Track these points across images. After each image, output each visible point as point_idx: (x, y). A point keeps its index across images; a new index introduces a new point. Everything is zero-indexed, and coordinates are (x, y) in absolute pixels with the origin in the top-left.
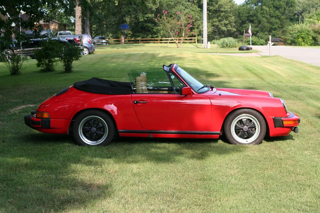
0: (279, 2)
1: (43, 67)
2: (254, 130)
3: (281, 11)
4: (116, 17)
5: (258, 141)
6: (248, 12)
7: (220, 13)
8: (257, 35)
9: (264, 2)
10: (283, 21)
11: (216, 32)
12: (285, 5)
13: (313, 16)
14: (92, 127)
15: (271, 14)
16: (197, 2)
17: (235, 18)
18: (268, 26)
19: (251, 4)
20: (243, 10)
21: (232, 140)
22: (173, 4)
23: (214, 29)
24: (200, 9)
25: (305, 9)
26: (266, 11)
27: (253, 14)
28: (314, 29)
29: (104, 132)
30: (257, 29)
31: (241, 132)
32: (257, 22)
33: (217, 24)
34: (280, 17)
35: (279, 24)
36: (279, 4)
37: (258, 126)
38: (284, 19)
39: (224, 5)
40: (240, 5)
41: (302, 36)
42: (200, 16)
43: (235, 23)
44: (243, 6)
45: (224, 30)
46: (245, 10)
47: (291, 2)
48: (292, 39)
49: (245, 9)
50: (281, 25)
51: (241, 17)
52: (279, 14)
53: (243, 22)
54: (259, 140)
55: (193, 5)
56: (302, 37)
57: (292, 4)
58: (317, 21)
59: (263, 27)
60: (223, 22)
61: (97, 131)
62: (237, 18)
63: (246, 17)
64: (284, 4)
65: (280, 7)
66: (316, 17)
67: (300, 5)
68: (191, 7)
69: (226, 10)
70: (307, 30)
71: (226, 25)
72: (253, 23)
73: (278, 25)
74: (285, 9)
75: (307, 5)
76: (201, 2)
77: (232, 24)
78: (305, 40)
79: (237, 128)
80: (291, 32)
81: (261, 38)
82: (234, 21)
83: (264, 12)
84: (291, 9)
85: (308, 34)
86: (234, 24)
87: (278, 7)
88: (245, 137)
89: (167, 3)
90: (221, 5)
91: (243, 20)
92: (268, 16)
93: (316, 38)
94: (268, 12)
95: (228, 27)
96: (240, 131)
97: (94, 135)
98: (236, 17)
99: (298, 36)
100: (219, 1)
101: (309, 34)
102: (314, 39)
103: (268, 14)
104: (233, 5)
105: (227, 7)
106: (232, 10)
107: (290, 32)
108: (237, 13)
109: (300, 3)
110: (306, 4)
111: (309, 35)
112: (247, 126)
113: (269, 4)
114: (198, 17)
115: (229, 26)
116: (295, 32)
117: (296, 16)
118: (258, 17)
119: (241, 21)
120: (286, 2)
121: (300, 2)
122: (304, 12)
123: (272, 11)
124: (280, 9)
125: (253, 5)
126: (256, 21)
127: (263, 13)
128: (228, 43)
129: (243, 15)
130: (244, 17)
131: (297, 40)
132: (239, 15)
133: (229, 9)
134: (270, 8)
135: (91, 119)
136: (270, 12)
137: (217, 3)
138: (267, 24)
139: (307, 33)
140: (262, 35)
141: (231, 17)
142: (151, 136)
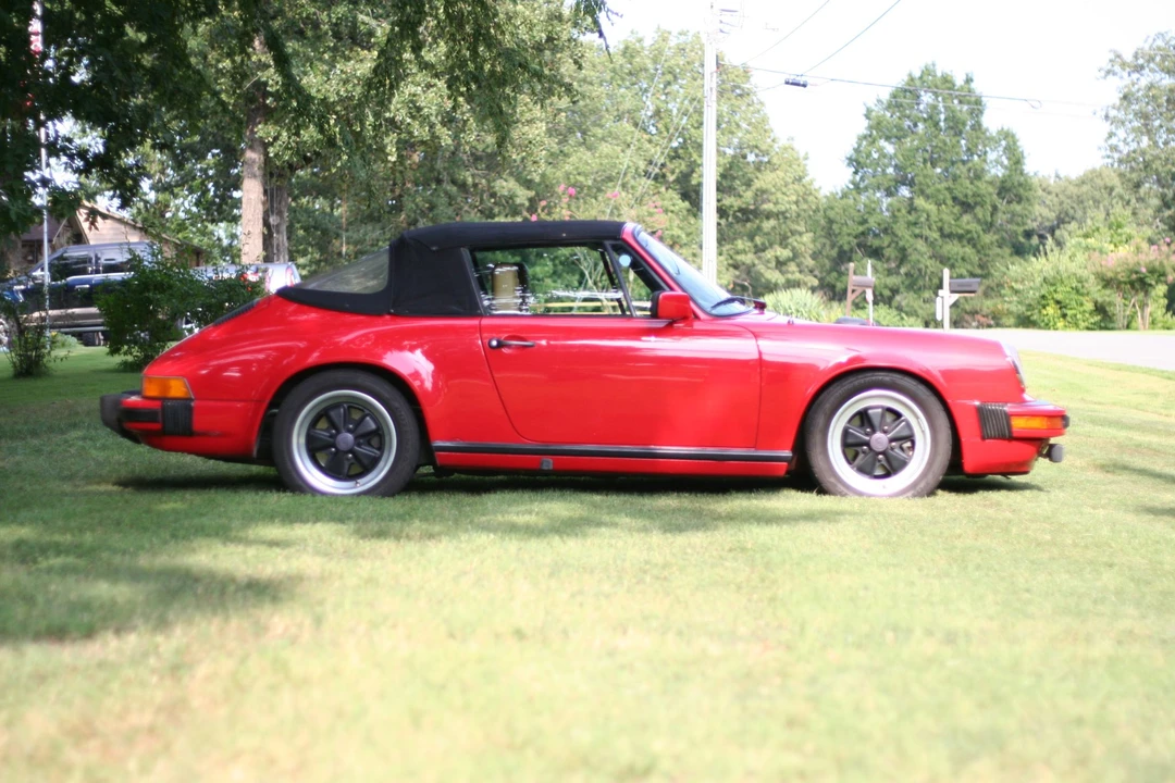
0: (972, 183)
1: (131, 354)
2: (909, 448)
3: (980, 216)
4: (383, 229)
5: (922, 485)
6: (860, 219)
7: (761, 222)
8: (894, 303)
9: (921, 184)
10: (987, 252)
11: (744, 288)
12: (995, 196)
13: (1098, 229)
14: (338, 432)
15: (946, 227)
16: (677, 181)
17: (814, 241)
18: (932, 269)
19: (871, 191)
20: (844, 210)
21: (832, 480)
22: (590, 183)
23: (737, 277)
24: (687, 204)
25: (1067, 214)
26: (928, 216)
27: (879, 224)
28: (1099, 269)
29: (381, 448)
30: (893, 281)
31: (864, 452)
32: (893, 256)
33: (748, 258)
34: (979, 237)
35: (972, 264)
36: (975, 189)
37: (923, 432)
38: (992, 243)
39: (773, 190)
40: (832, 193)
41: (1059, 297)
42: (689, 231)
43: (814, 256)
44: (842, 198)
45: (773, 281)
46: (851, 210)
47: (1016, 184)
48: (1022, 309)
49: (850, 207)
50: (981, 267)
51: (836, 236)
52: (974, 227)
53: (844, 257)
54: (927, 484)
55: (663, 189)
56: (1058, 302)
57: (1021, 191)
58: (1112, 247)
59: (917, 272)
60: (769, 254)
61: (359, 445)
62: (824, 240)
63: (856, 237)
64: (991, 189)
65: (976, 204)
66: (1109, 234)
67: (1049, 199)
68: (657, 196)
69: (783, 209)
70: (1075, 274)
71: (780, 264)
72: (880, 259)
73: (969, 267)
74: (995, 208)
75: (1075, 197)
76: (690, 181)
77: (803, 259)
78: (1069, 312)
79: (850, 441)
80: (1018, 286)
81: (907, 314)
82: (811, 252)
83: (919, 217)
84: (1018, 208)
85: (1078, 291)
86: (810, 262)
87: (971, 201)
88: (879, 472)
89: (569, 178)
90: (764, 192)
91: (841, 247)
92: (936, 235)
93: (1107, 309)
94: (934, 218)
95: (788, 272)
96: (859, 449)
97: (348, 459)
98: (818, 234)
99: (1043, 297)
100: (757, 178)
101: (1081, 291)
102: (1100, 309)
103: (935, 228)
104: (806, 195)
105: (786, 198)
106: (805, 211)
107: (1013, 284)
108: (823, 222)
109: (1049, 193)
110: (1070, 197)
111: (1082, 295)
112: (885, 432)
113: (939, 191)
114: (680, 232)
115: (792, 267)
116: (1032, 284)
117: (1035, 240)
118: (896, 236)
119: (836, 250)
120: (998, 184)
121: (1050, 189)
122: (1062, 226)
123: (948, 214)
124: (978, 210)
125: (878, 195)
126: (889, 250)
127: (915, 224)
128: (793, 308)
129: (845, 229)
130: (846, 238)
131: (1040, 312)
132: (831, 228)
133: (794, 207)
134: (940, 205)
135: (335, 404)
136: (941, 220)
137: (748, 184)
138: (929, 263)
139: (1074, 285)
140: (911, 303)
141: (801, 234)
142: (548, 463)
